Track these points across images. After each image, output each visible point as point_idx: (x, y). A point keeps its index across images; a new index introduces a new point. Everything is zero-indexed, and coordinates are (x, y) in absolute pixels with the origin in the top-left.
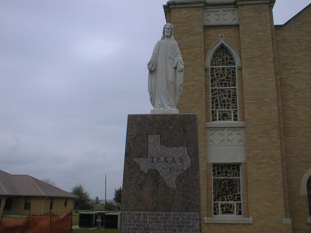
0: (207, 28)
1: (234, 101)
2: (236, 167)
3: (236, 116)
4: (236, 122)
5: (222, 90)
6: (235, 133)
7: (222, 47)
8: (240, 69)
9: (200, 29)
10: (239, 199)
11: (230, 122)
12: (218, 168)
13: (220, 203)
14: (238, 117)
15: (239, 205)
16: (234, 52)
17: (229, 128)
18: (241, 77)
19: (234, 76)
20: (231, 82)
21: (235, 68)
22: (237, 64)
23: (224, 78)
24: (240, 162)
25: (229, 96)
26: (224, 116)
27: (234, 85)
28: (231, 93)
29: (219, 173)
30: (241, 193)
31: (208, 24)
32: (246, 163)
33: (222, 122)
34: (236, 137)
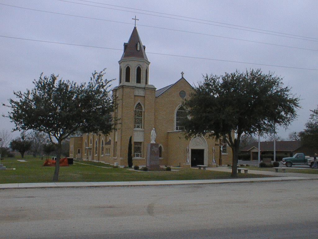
0: (135, 96)
1: (141, 122)
2: (140, 143)
3: (141, 127)
4: (141, 129)
5: (138, 118)
6: (141, 133)
7: (139, 103)
8: (144, 112)
9: (133, 97)
10: (141, 152)
11: (140, 129)
12: (136, 143)
13: (136, 153)
14: (142, 127)
15: (141, 154)
16: (142, 105)
17: (140, 131)
18: (144, 115)
19: (142, 113)
20: (141, 116)
21: (142, 111)
22: (143, 110)
23: (139, 114)
24: (141, 141)
25: (140, 120)
26: (138, 127)
27: (142, 117)
28: (141, 119)
29: (136, 145)
30: (142, 151)
31: (136, 95)
32: (144, 142)
33: (137, 129)
34: (141, 134)
